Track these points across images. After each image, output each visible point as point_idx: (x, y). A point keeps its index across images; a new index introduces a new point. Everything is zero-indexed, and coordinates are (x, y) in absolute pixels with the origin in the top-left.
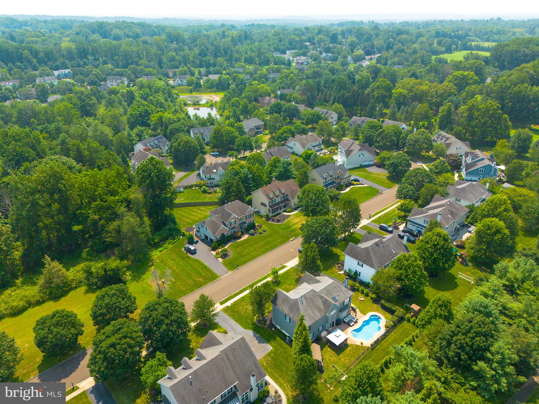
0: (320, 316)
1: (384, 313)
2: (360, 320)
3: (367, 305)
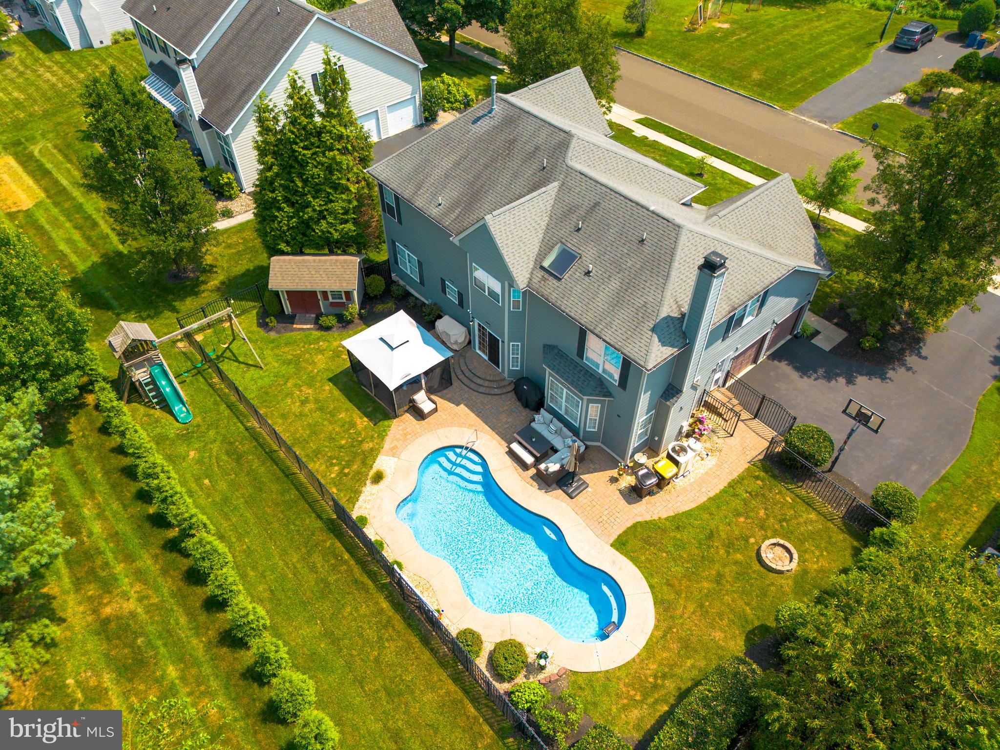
0: (434, 212)
1: (655, 687)
2: (564, 505)
3: (719, 579)
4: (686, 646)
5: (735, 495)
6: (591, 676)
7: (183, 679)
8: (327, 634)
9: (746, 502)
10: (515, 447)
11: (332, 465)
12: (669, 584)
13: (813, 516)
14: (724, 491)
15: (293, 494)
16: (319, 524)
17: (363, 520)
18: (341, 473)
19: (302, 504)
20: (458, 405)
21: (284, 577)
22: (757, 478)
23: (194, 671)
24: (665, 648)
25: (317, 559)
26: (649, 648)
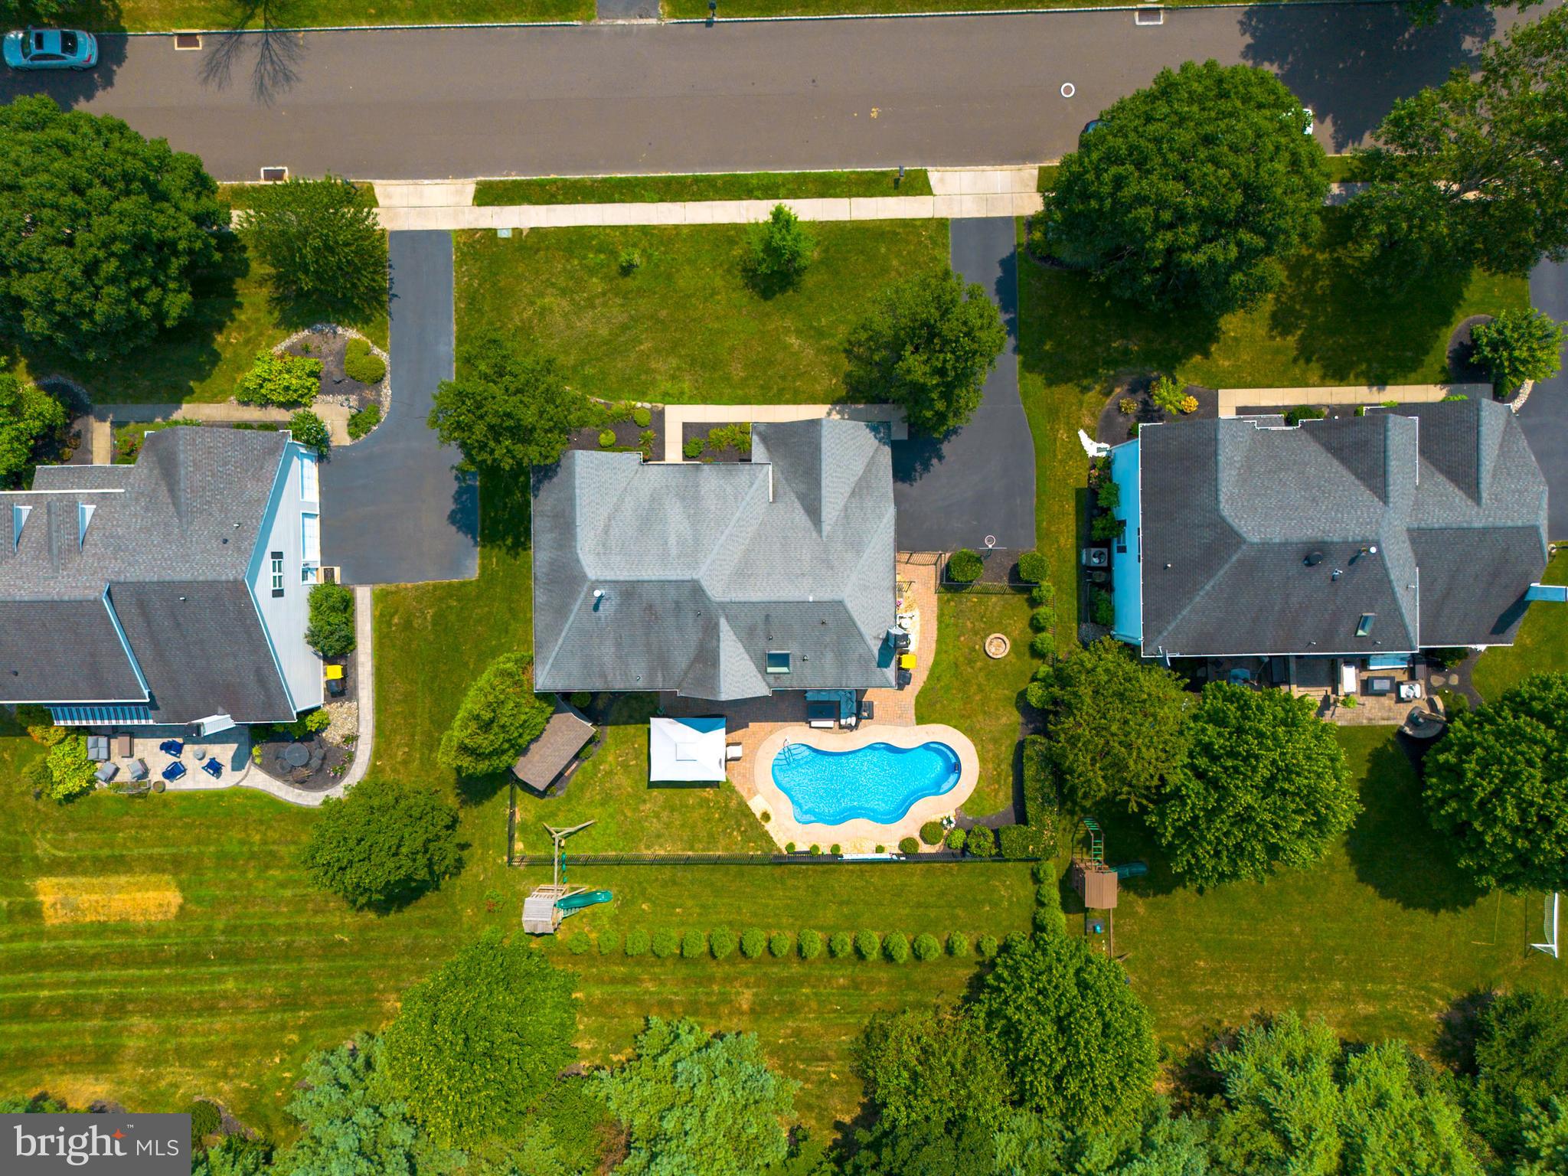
0: (639, 686)
1: (999, 775)
2: (873, 727)
3: (980, 689)
4: (995, 741)
5: (947, 626)
6: (970, 800)
7: (813, 987)
8: (841, 903)
9: (956, 625)
10: (814, 724)
11: (731, 834)
12: (963, 716)
13: (994, 599)
14: (939, 629)
15: (733, 868)
16: (769, 868)
17: (791, 846)
18: (742, 833)
19: (746, 868)
20: (747, 726)
21: (788, 905)
22: (948, 601)
23: (813, 979)
24: (988, 752)
25: (790, 882)
26: (982, 760)
